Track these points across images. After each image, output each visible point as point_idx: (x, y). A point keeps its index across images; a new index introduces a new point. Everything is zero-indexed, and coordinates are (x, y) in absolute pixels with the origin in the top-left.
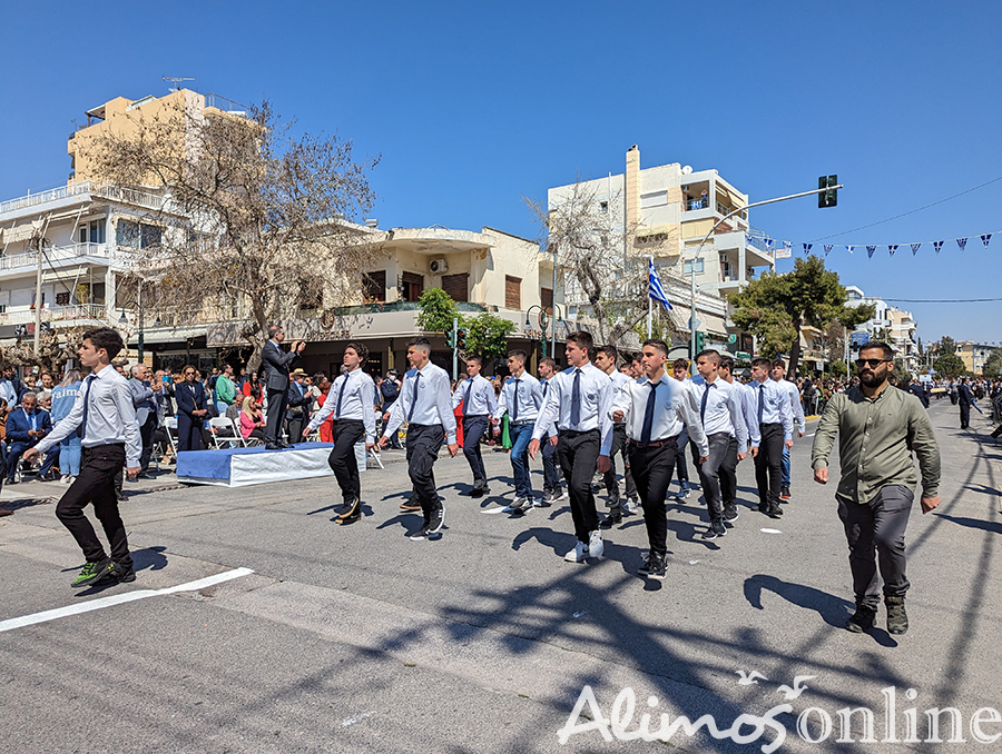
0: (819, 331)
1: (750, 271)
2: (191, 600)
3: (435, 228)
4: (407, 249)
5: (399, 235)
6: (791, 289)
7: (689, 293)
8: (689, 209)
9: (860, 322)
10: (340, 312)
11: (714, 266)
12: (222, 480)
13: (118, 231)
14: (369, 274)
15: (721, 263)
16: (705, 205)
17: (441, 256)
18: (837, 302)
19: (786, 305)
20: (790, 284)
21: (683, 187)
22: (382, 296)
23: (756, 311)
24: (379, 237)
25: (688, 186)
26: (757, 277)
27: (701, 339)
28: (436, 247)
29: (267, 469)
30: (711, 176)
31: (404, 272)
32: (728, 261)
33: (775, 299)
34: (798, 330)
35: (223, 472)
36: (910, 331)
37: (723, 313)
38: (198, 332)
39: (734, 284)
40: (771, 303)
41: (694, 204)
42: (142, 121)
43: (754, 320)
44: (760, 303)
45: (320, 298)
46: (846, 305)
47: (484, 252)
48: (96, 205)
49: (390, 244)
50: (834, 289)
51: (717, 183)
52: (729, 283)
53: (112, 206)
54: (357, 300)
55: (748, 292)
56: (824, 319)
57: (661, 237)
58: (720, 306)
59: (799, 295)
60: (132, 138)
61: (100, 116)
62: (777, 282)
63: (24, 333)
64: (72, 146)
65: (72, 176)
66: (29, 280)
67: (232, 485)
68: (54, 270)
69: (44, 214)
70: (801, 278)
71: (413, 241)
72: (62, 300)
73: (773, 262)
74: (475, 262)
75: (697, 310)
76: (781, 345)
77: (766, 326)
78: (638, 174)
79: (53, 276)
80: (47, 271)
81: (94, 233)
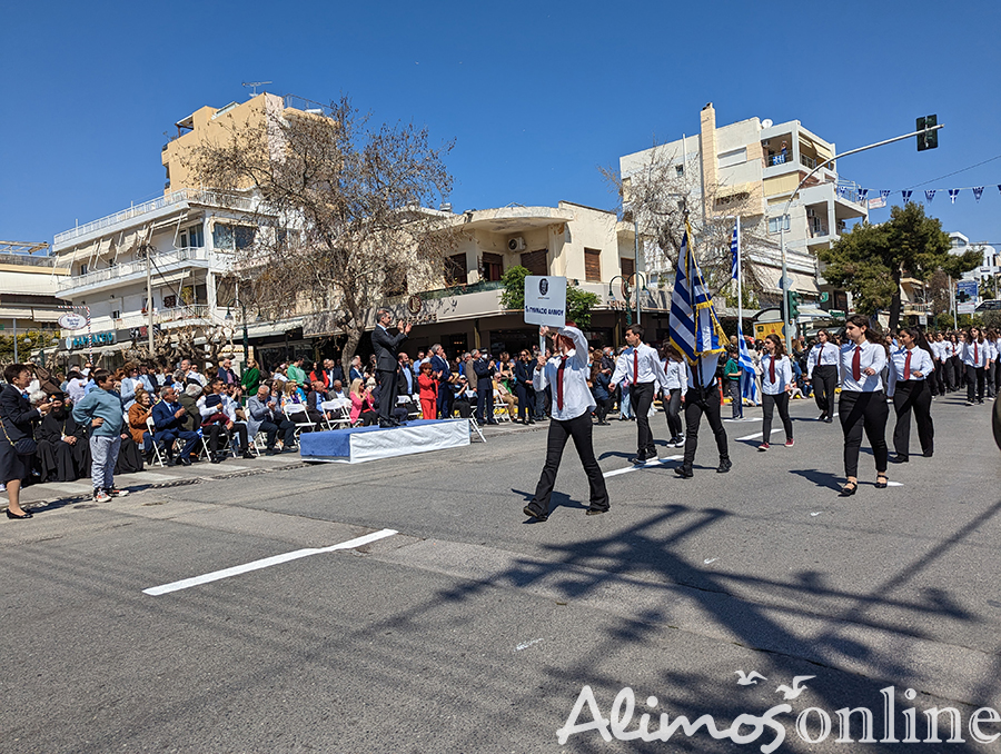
0: (920, 283)
1: (840, 225)
3: (512, 206)
4: (484, 230)
5: (477, 217)
6: (889, 240)
7: (779, 253)
8: (771, 164)
9: (967, 269)
10: (425, 296)
11: (801, 222)
12: (344, 457)
13: (214, 234)
14: (451, 257)
15: (808, 218)
16: (788, 159)
17: (518, 234)
18: (941, 250)
19: (883, 257)
20: (888, 235)
21: (763, 142)
22: (464, 279)
23: (850, 266)
24: (459, 221)
25: (768, 141)
26: (849, 230)
27: (794, 299)
28: (512, 225)
29: (381, 446)
30: (794, 127)
31: (484, 253)
32: (816, 215)
33: (872, 252)
34: (898, 283)
35: (343, 449)
37: (813, 271)
38: (296, 325)
39: (824, 239)
40: (866, 257)
41: (776, 160)
43: (848, 276)
44: (854, 258)
45: (405, 284)
46: (951, 252)
47: (561, 227)
48: (194, 210)
49: (468, 226)
50: (936, 237)
51: (800, 134)
52: (818, 240)
54: (439, 285)
55: (840, 247)
56: (926, 270)
57: (743, 196)
58: (809, 264)
59: (898, 245)
61: (189, 126)
62: (872, 233)
63: (138, 336)
64: (166, 157)
65: (168, 185)
66: (141, 286)
67: (353, 461)
68: (161, 275)
69: (148, 223)
70: (898, 227)
71: (491, 221)
72: (170, 302)
73: (866, 213)
74: (553, 237)
75: (788, 270)
76: (880, 301)
77: (862, 281)
78: (714, 133)
79: (160, 280)
80: (155, 277)
81: (193, 238)
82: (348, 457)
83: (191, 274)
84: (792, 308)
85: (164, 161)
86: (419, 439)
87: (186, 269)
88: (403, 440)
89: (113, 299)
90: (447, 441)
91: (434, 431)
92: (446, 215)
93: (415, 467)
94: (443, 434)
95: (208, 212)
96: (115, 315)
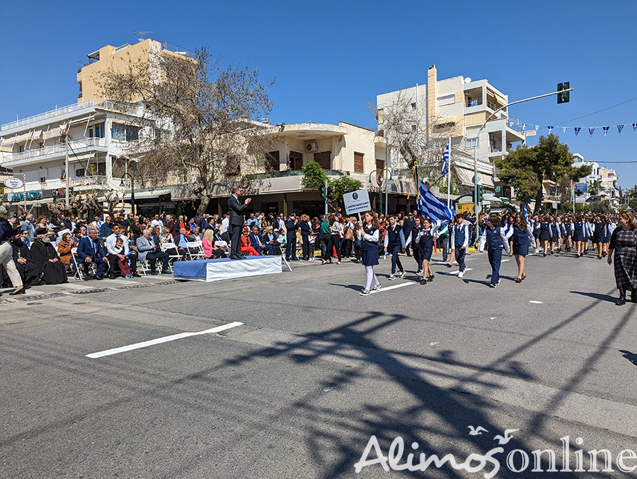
0: (554, 183)
1: (509, 145)
3: (310, 123)
4: (291, 136)
5: (287, 128)
6: (537, 156)
7: (473, 161)
8: (469, 105)
9: (582, 176)
11: (485, 142)
12: (201, 277)
13: (112, 130)
14: (270, 153)
15: (490, 140)
16: (480, 103)
17: (313, 141)
18: (567, 164)
19: (533, 167)
20: (537, 153)
21: (465, 92)
22: (278, 167)
23: (514, 171)
24: (276, 130)
25: (468, 91)
26: (514, 149)
27: (481, 190)
28: (309, 135)
29: (226, 271)
30: (484, 84)
31: (291, 152)
32: (495, 138)
33: (526, 163)
34: (541, 182)
35: (202, 272)
36: (614, 182)
37: (491, 173)
38: (166, 192)
39: (499, 154)
40: (524, 166)
41: (472, 103)
43: (512, 177)
44: (516, 166)
45: (239, 168)
46: (573, 165)
47: (340, 138)
48: (99, 113)
49: (282, 134)
50: (565, 156)
51: (487, 88)
52: (495, 153)
54: (262, 170)
55: (508, 159)
56: (558, 175)
57: (452, 124)
58: (490, 168)
59: (542, 160)
61: (97, 57)
62: (527, 152)
63: (58, 195)
64: (79, 77)
65: (80, 96)
66: (61, 162)
67: (208, 281)
68: (75, 155)
69: (67, 120)
70: (543, 149)
71: (296, 132)
72: (80, 173)
73: (524, 139)
74: (335, 144)
75: (478, 172)
76: (530, 193)
77: (520, 180)
78: (436, 84)
79: (74, 158)
80: (70, 156)
81: (97, 131)
82: (205, 278)
83: (95, 155)
84: (479, 195)
85: (78, 80)
86: (250, 268)
87: (93, 152)
88: (240, 268)
89: (41, 169)
90: (267, 270)
91: (259, 263)
92: (267, 125)
93: (248, 285)
94: (265, 265)
95: (108, 114)
96: (42, 180)
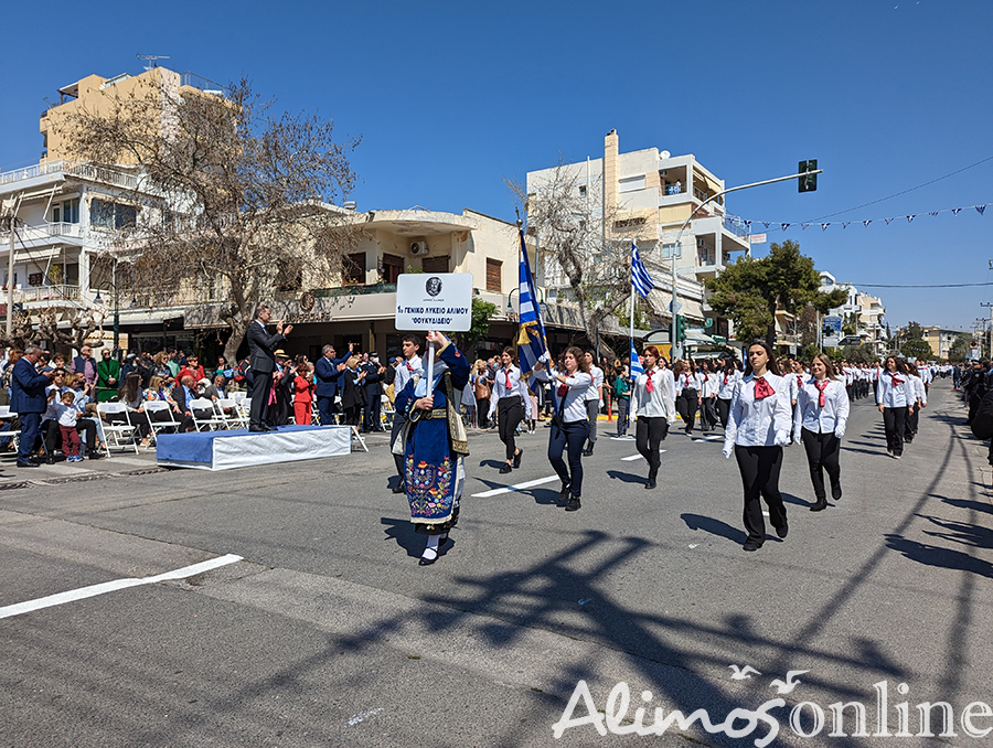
0: (792, 316)
1: (726, 256)
2: (177, 589)
3: (416, 209)
4: (387, 230)
5: (379, 217)
6: (767, 274)
7: (670, 277)
8: (667, 193)
9: (833, 306)
10: (319, 293)
11: (690, 249)
12: (205, 463)
13: (92, 210)
14: (350, 255)
15: (698, 247)
16: (683, 190)
17: (421, 238)
18: (812, 287)
19: (762, 289)
20: (767, 269)
21: (661, 172)
22: (362, 278)
23: (733, 295)
24: (360, 219)
25: (666, 171)
26: (733, 262)
27: (682, 322)
28: (415, 229)
29: (249, 452)
30: (689, 161)
31: (385, 254)
32: (705, 244)
33: (752, 284)
34: (773, 314)
35: (205, 455)
36: (879, 316)
37: (700, 297)
38: (176, 314)
39: (711, 268)
40: (747, 288)
41: (671, 189)
42: (117, 98)
43: (730, 304)
44: (736, 287)
45: (299, 280)
46: (820, 289)
47: (465, 235)
48: (69, 184)
49: (370, 225)
50: (809, 274)
51: (694, 168)
52: (705, 268)
53: (85, 185)
54: (335, 282)
55: (725, 277)
56: (798, 304)
57: (640, 221)
58: (697, 290)
59: (775, 279)
60: (106, 114)
61: (74, 93)
62: (753, 266)
64: (44, 124)
65: (44, 154)
67: (215, 468)
68: (27, 250)
69: (15, 193)
70: (776, 263)
71: (394, 222)
72: (35, 280)
73: (748, 246)
74: (456, 245)
75: (678, 295)
76: (757, 330)
77: (742, 310)
78: (617, 158)
79: (25, 256)
80: (19, 251)
81: (66, 211)
82: (210, 463)
83: (61, 251)
84: (678, 331)
85: (42, 129)
86: (294, 446)
87: (57, 245)
88: (275, 446)
90: (324, 450)
91: (311, 438)
92: (347, 212)
93: (285, 477)
94: (320, 442)
